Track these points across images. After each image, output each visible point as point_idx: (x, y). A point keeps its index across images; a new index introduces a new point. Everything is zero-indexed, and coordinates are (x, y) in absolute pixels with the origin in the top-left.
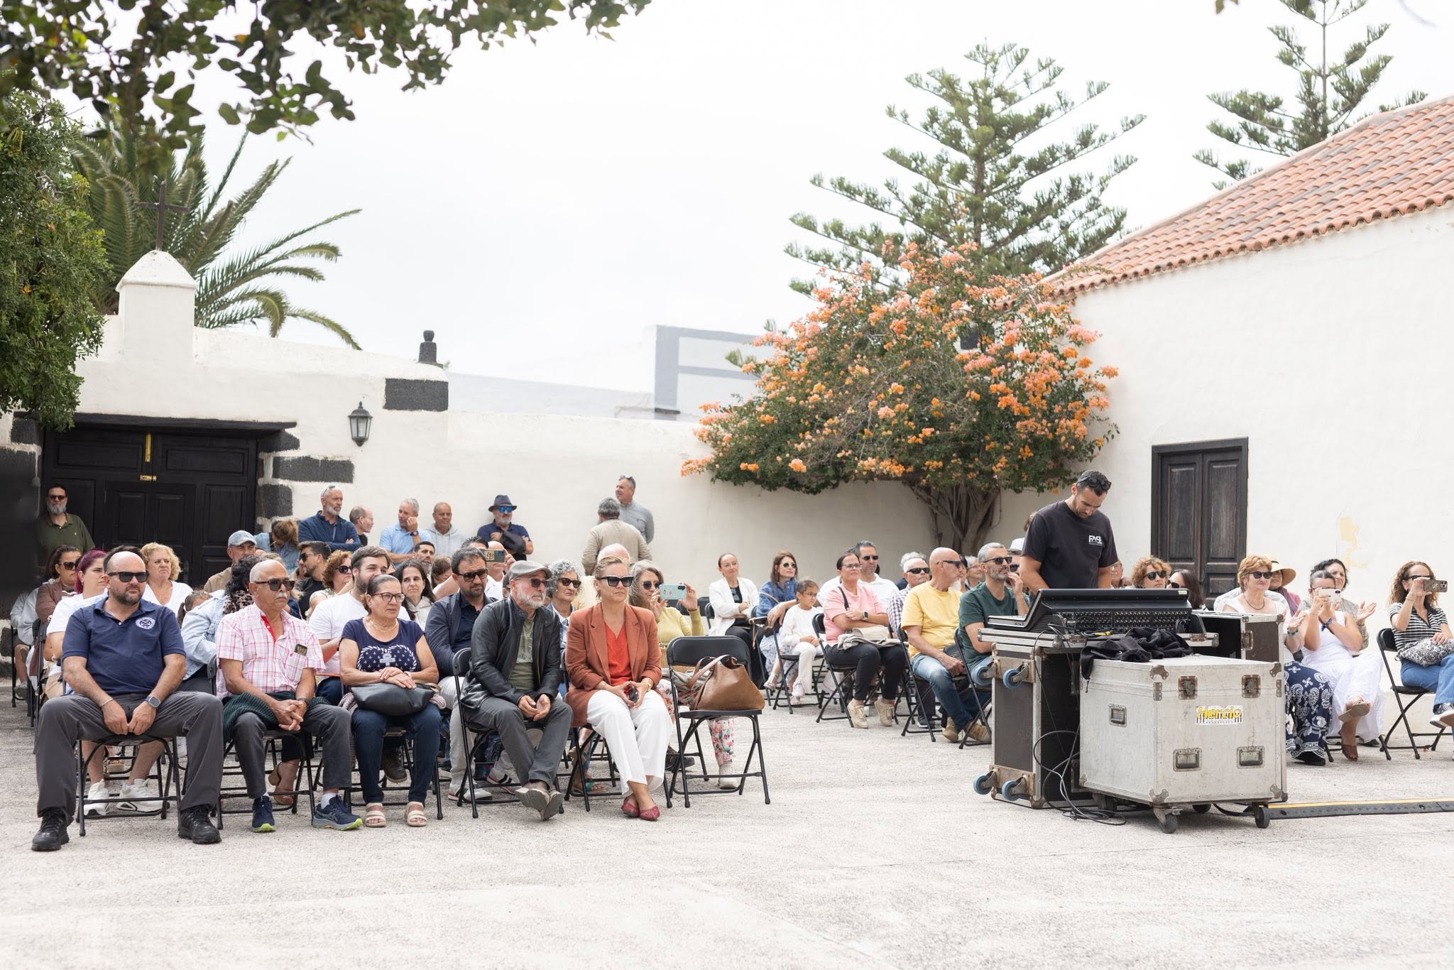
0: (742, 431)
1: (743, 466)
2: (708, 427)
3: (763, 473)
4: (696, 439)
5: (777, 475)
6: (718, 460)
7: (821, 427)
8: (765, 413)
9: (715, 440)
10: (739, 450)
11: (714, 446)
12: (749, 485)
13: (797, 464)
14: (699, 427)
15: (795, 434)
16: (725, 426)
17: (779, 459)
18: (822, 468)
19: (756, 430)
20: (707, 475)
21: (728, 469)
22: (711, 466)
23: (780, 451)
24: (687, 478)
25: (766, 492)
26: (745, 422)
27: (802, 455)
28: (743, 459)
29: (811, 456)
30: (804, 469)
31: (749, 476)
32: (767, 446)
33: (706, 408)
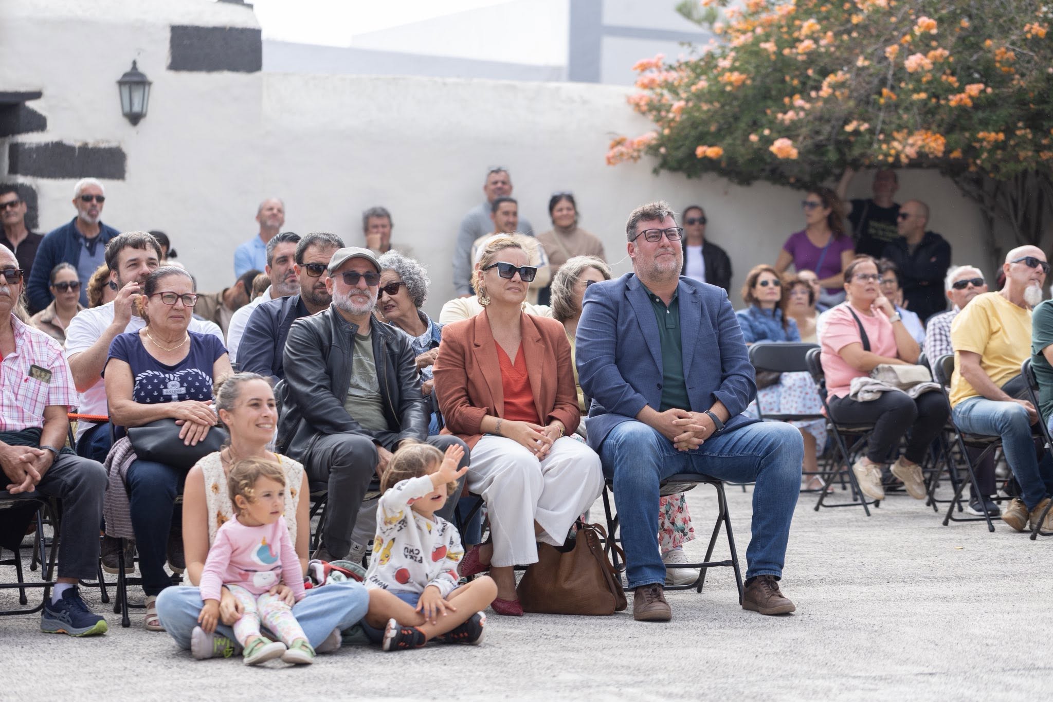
0: (699, 96)
1: (701, 151)
2: (647, 93)
3: (732, 161)
4: (630, 110)
5: (751, 161)
6: (663, 141)
7: (818, 88)
8: (732, 69)
9: (655, 109)
10: (694, 125)
11: (658, 120)
12: (709, 177)
13: (782, 147)
14: (636, 92)
15: (778, 100)
16: (673, 89)
17: (754, 138)
18: (819, 148)
19: (718, 94)
20: (647, 163)
21: (680, 154)
22: (652, 149)
23: (755, 126)
24: (618, 168)
25: (738, 190)
26: (703, 84)
27: (788, 132)
28: (702, 139)
29: (804, 131)
30: (794, 153)
31: (710, 165)
32: (736, 118)
33: (644, 68)
